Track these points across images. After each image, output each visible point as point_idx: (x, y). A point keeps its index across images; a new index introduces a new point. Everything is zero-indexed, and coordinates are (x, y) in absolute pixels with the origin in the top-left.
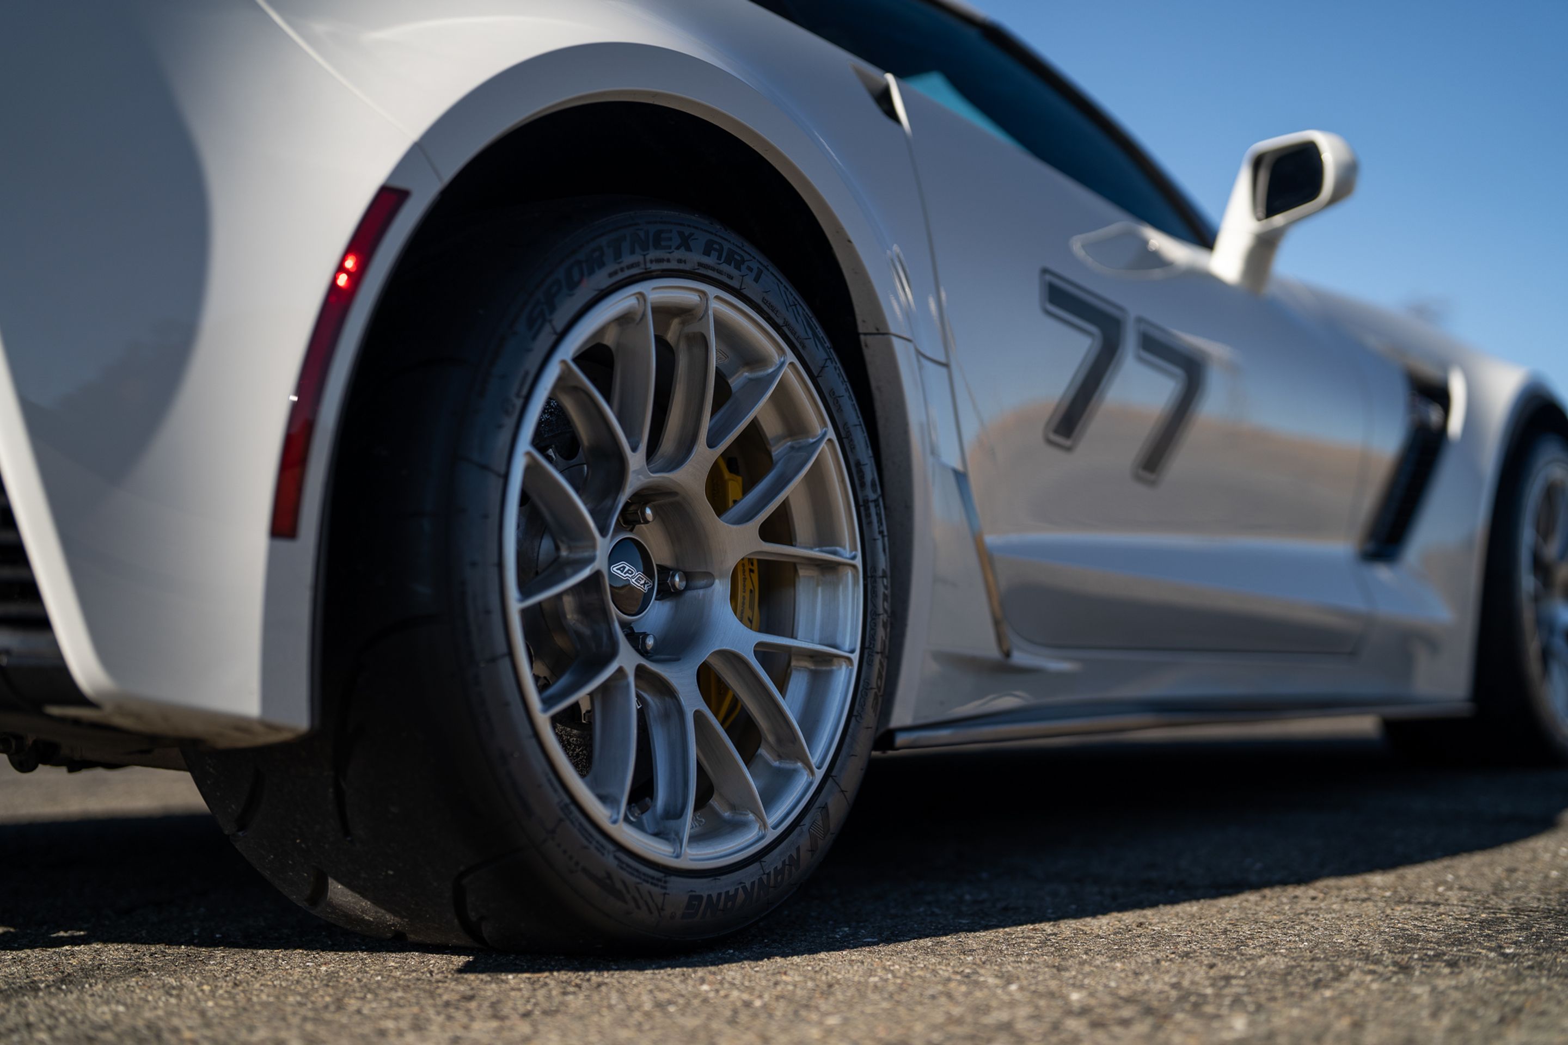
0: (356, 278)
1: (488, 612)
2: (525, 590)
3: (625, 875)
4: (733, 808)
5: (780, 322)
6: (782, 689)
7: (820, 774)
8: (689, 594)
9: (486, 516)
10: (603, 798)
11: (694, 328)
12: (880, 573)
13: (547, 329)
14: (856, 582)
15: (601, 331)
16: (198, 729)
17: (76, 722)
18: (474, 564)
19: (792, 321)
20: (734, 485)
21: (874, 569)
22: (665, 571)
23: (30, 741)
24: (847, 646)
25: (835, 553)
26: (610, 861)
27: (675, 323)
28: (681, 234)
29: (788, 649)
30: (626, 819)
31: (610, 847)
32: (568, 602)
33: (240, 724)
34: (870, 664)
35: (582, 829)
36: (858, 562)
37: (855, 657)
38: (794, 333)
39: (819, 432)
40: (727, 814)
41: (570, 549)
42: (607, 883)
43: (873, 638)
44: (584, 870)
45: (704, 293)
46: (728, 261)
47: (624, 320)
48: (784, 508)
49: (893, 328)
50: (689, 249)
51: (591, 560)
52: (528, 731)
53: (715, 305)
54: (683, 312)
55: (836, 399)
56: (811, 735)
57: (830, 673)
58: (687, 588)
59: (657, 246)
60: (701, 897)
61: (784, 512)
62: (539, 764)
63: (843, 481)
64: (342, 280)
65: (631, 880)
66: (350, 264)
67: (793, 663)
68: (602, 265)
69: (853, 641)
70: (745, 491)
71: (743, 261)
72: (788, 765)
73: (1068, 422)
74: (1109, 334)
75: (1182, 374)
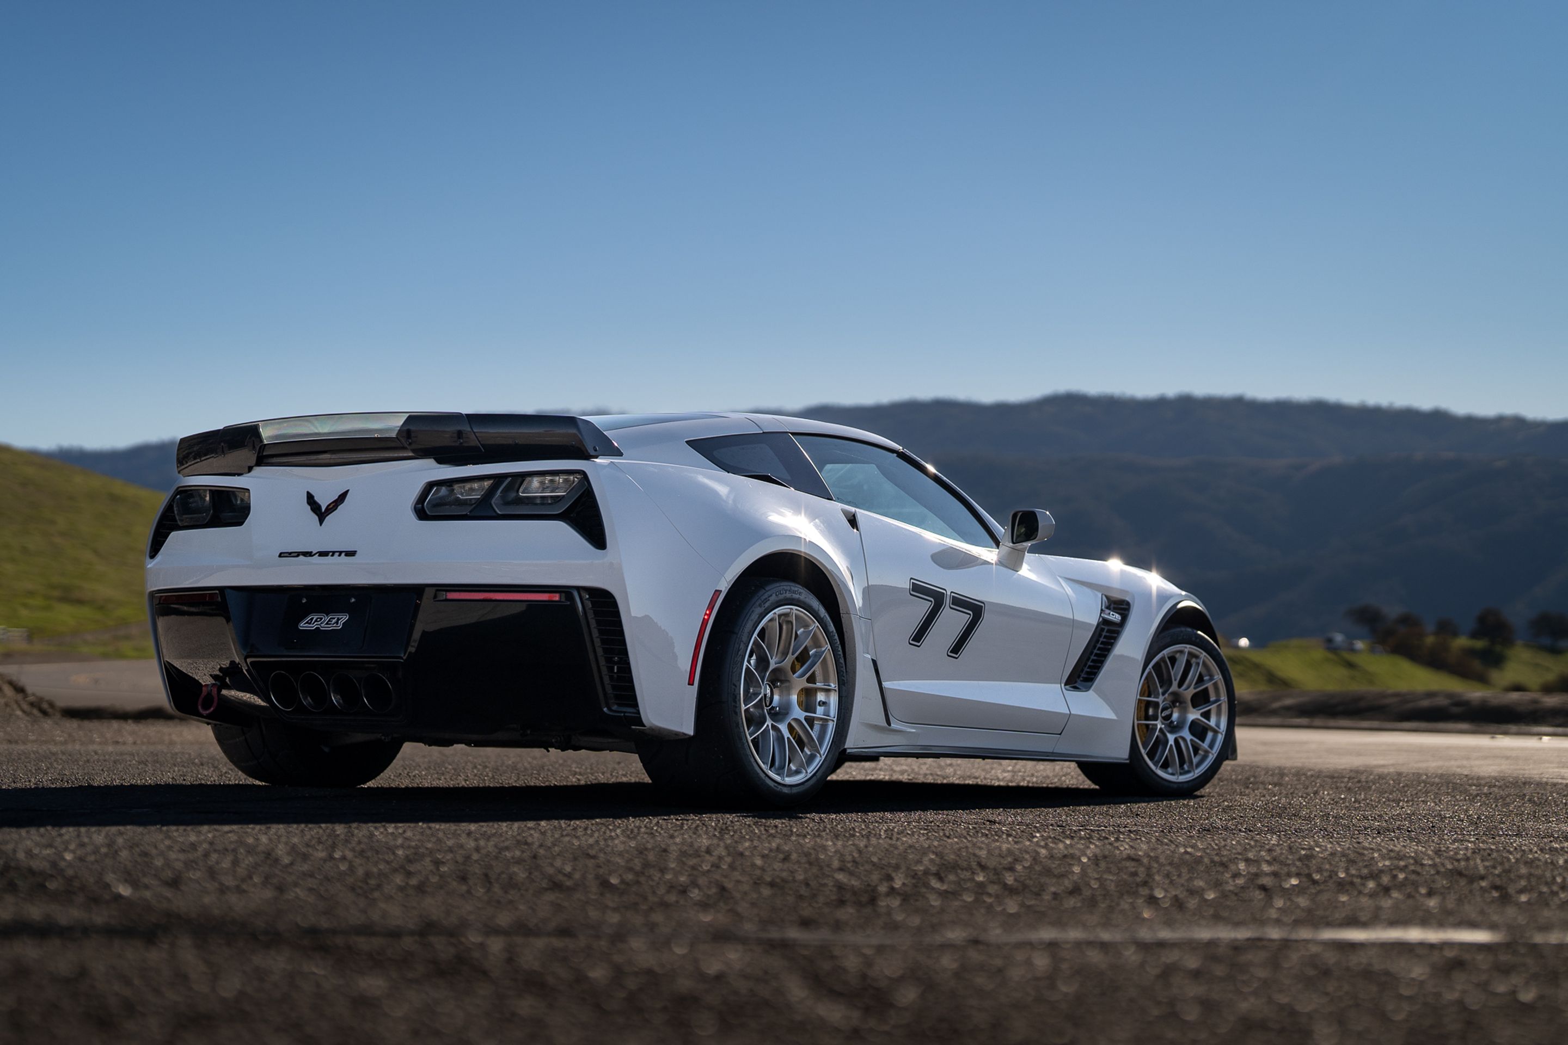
0: (709, 615)
1: (735, 710)
2: (746, 705)
4: (799, 767)
6: (812, 728)
7: (823, 757)
9: (737, 682)
11: (789, 620)
12: (844, 692)
13: (751, 627)
14: (836, 695)
18: (732, 697)
20: (798, 666)
21: (842, 691)
24: (832, 716)
25: (829, 686)
26: (765, 780)
27: (784, 620)
29: (814, 718)
32: (755, 706)
33: (677, 733)
34: (840, 723)
37: (835, 719)
39: (825, 647)
43: (841, 715)
47: (771, 620)
48: (814, 673)
49: (851, 612)
52: (745, 744)
54: (786, 615)
56: (821, 744)
57: (827, 725)
61: (813, 674)
63: (833, 663)
64: (706, 617)
66: (708, 612)
67: (815, 722)
69: (834, 714)
70: (801, 667)
73: (919, 636)
74: (938, 599)
75: (971, 613)
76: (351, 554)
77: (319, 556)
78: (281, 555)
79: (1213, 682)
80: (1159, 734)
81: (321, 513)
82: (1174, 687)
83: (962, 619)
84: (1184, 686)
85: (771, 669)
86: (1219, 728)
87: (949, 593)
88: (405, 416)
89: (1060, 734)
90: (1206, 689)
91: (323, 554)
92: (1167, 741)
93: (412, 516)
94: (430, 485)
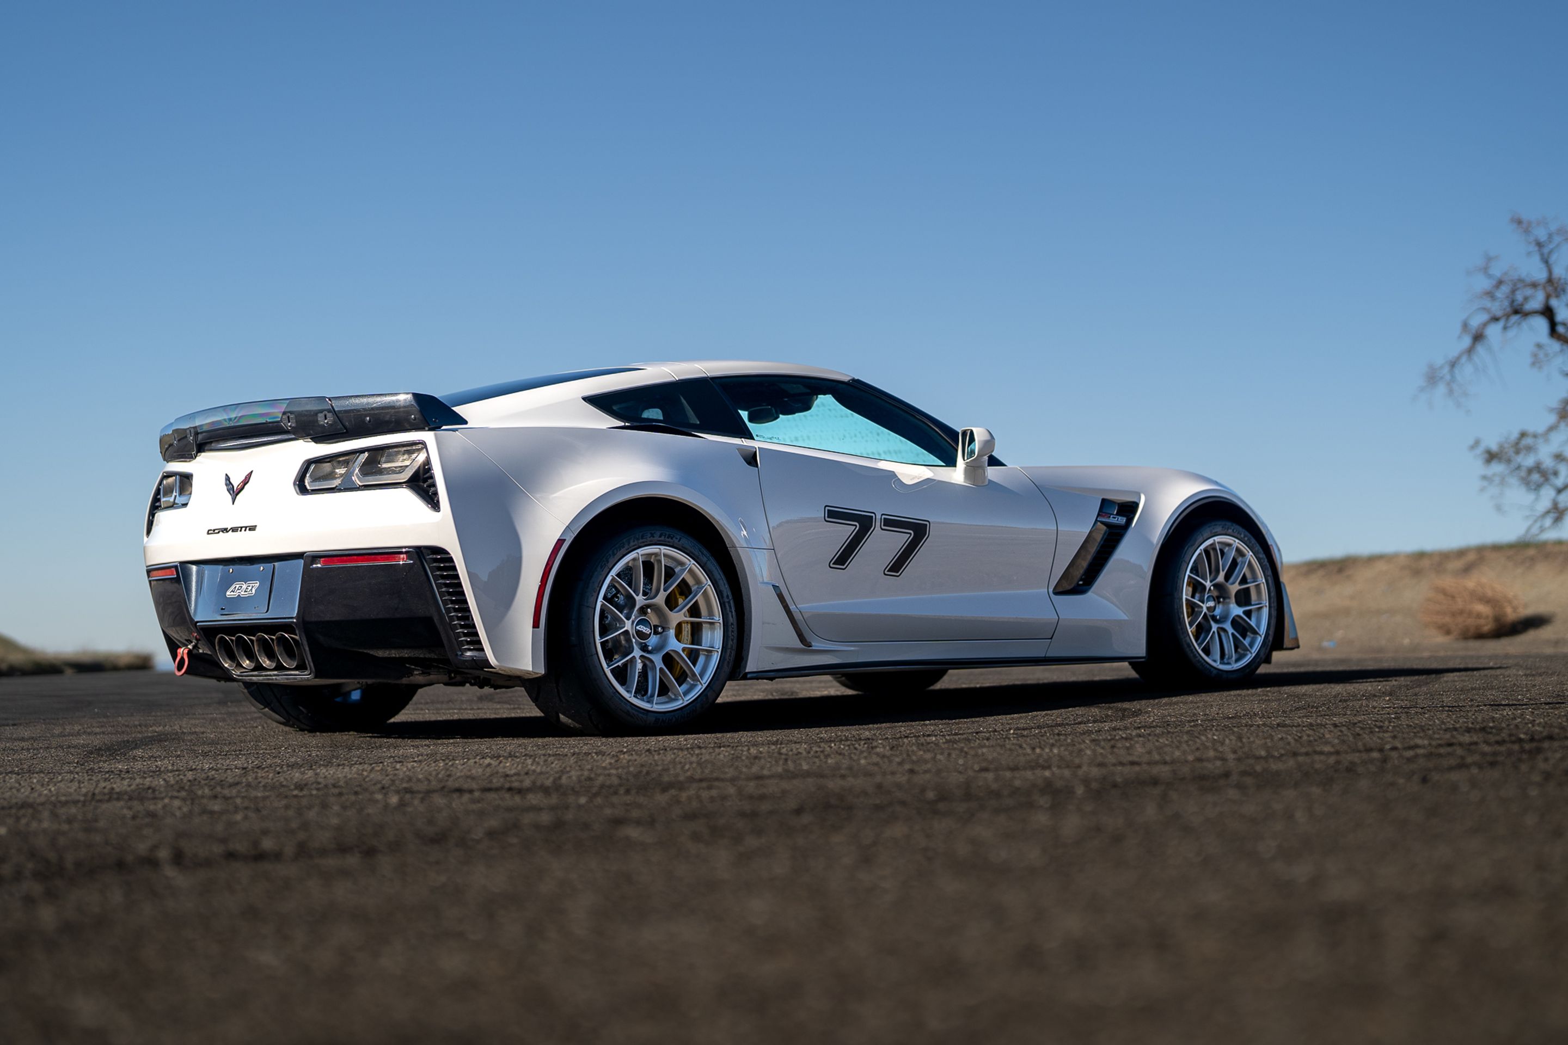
0: (552, 564)
1: (590, 643)
2: (601, 635)
3: (634, 712)
4: (675, 695)
5: (688, 552)
7: (705, 686)
8: (664, 633)
9: (589, 619)
10: (628, 691)
11: (658, 558)
12: (730, 624)
13: (606, 568)
14: (720, 629)
15: (628, 562)
16: (518, 674)
17: (491, 672)
18: (585, 631)
19: (693, 551)
20: (676, 601)
21: (727, 623)
22: (656, 627)
23: (482, 677)
25: (713, 619)
26: (629, 708)
27: (653, 556)
28: (651, 533)
29: (699, 649)
30: (634, 696)
31: (629, 704)
32: (622, 637)
33: (528, 672)
34: (726, 652)
35: (619, 699)
36: (721, 621)
37: (720, 651)
38: (694, 554)
39: (705, 582)
40: (673, 697)
41: (620, 624)
42: (628, 713)
43: (727, 644)
44: (621, 710)
45: (660, 549)
46: (668, 538)
47: (634, 559)
49: (737, 546)
50: (654, 537)
51: (624, 627)
52: (603, 673)
53: (663, 551)
54: (654, 554)
55: (711, 572)
57: (711, 655)
58: (663, 631)
59: (642, 538)
60: (659, 719)
61: (695, 607)
62: (605, 681)
63: (715, 597)
64: (549, 565)
65: (636, 713)
66: (550, 561)
67: (699, 654)
68: (624, 547)
69: (719, 646)
70: (681, 601)
71: (674, 536)
72: (695, 683)
73: (842, 559)
74: (865, 523)
75: (911, 532)
76: (252, 528)
77: (233, 531)
78: (210, 532)
79: (1256, 583)
80: (1202, 621)
81: (235, 492)
82: (1221, 578)
83: (901, 539)
84: (1231, 580)
85: (637, 607)
86: (1259, 628)
87: (878, 517)
88: (285, 403)
89: (1051, 638)
90: (1248, 589)
91: (234, 530)
92: (1211, 628)
93: (292, 490)
94: (308, 463)
